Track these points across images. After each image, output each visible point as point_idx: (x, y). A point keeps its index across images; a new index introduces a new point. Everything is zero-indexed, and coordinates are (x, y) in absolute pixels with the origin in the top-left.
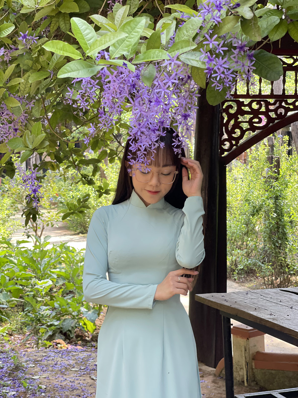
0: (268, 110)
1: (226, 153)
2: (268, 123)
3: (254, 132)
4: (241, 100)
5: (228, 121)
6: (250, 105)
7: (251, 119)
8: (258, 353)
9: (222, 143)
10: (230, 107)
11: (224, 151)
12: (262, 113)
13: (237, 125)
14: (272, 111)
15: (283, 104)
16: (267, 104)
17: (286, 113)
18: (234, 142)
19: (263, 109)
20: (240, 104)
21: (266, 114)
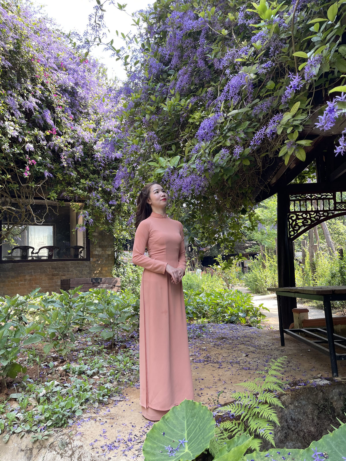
0: (311, 217)
1: (292, 237)
2: (311, 223)
3: (305, 227)
4: (298, 214)
5: (292, 223)
6: (302, 215)
7: (303, 221)
8: (305, 320)
9: (290, 232)
10: (293, 217)
11: (291, 236)
12: (308, 219)
13: (297, 224)
14: (313, 217)
15: (318, 214)
16: (310, 215)
17: (320, 218)
18: (296, 232)
19: (308, 217)
20: (297, 216)
21: (310, 219)
